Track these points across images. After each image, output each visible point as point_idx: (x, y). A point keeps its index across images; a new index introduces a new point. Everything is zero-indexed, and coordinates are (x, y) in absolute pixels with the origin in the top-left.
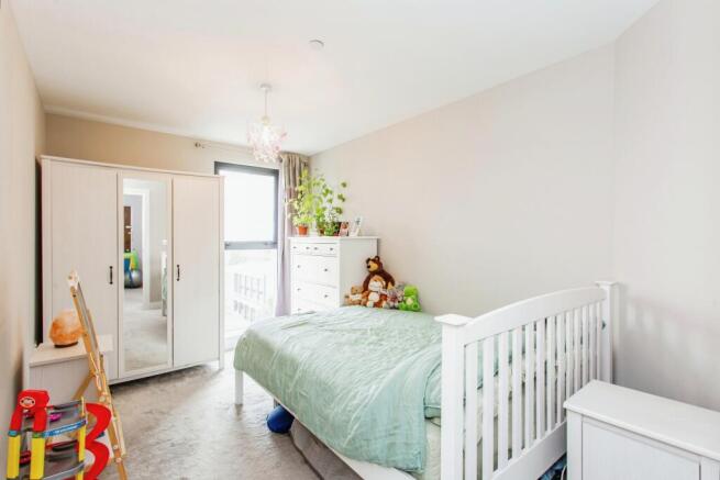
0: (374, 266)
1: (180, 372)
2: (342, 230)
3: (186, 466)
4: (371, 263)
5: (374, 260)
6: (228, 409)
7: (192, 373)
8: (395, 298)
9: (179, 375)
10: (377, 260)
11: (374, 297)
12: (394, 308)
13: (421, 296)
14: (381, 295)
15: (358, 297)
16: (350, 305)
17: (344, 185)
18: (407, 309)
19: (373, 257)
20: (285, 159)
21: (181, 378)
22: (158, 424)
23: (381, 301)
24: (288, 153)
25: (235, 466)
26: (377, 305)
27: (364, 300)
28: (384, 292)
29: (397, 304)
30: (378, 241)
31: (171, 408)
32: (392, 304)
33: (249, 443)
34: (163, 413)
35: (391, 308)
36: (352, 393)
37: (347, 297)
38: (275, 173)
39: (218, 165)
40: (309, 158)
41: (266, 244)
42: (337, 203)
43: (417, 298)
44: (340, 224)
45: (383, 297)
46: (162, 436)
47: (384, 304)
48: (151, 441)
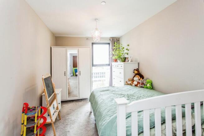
0: (136, 72)
1: (81, 99)
2: (127, 60)
3: (71, 127)
4: (135, 71)
5: (136, 70)
6: (88, 113)
7: (84, 100)
8: (143, 84)
9: (81, 100)
10: (137, 70)
11: (135, 83)
12: (142, 87)
13: (154, 83)
14: (138, 82)
15: (130, 82)
16: (127, 85)
17: (128, 45)
18: (147, 88)
19: (136, 69)
20: (111, 39)
21: (81, 101)
22: (71, 113)
23: (137, 84)
24: (112, 37)
25: (82, 132)
26: (136, 85)
27: (132, 84)
28: (139, 81)
29: (143, 86)
30: (138, 63)
31: (75, 109)
32: (141, 86)
33: (89, 125)
34: (73, 110)
35: (141, 87)
36: (105, 119)
37: (127, 82)
38: (109, 44)
39: (93, 44)
40: (119, 38)
41: (107, 65)
42: (126, 51)
43: (152, 84)
44: (126, 58)
45: (138, 83)
46: (70, 117)
47: (138, 85)
48: (67, 118)
